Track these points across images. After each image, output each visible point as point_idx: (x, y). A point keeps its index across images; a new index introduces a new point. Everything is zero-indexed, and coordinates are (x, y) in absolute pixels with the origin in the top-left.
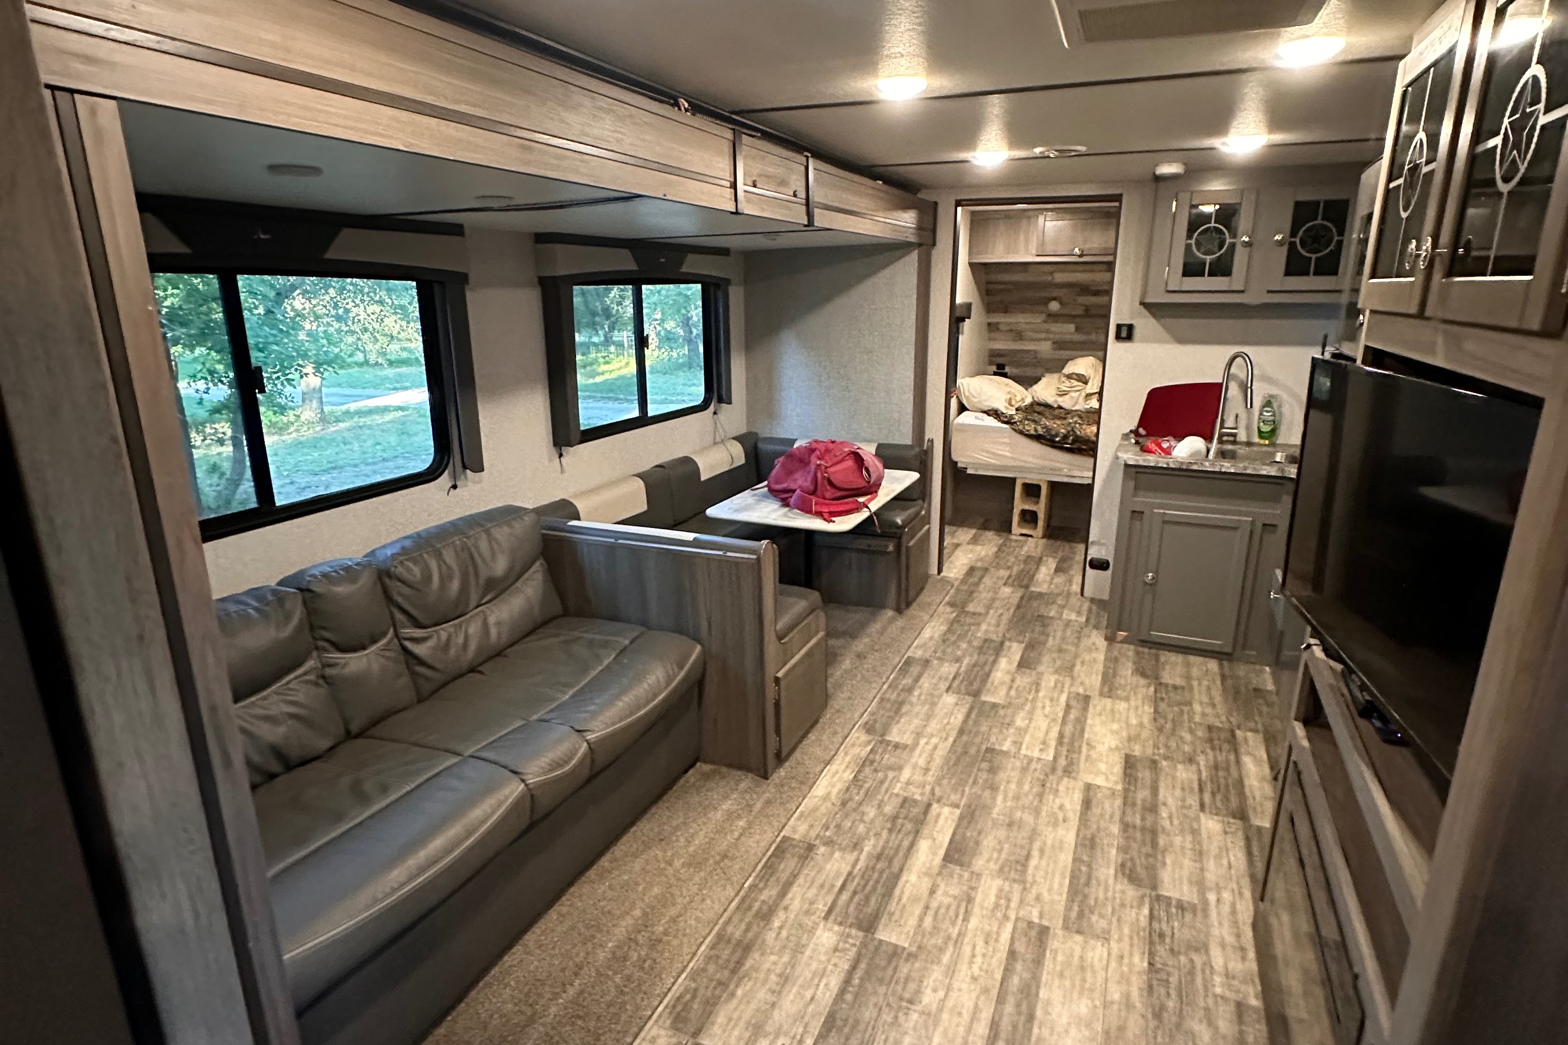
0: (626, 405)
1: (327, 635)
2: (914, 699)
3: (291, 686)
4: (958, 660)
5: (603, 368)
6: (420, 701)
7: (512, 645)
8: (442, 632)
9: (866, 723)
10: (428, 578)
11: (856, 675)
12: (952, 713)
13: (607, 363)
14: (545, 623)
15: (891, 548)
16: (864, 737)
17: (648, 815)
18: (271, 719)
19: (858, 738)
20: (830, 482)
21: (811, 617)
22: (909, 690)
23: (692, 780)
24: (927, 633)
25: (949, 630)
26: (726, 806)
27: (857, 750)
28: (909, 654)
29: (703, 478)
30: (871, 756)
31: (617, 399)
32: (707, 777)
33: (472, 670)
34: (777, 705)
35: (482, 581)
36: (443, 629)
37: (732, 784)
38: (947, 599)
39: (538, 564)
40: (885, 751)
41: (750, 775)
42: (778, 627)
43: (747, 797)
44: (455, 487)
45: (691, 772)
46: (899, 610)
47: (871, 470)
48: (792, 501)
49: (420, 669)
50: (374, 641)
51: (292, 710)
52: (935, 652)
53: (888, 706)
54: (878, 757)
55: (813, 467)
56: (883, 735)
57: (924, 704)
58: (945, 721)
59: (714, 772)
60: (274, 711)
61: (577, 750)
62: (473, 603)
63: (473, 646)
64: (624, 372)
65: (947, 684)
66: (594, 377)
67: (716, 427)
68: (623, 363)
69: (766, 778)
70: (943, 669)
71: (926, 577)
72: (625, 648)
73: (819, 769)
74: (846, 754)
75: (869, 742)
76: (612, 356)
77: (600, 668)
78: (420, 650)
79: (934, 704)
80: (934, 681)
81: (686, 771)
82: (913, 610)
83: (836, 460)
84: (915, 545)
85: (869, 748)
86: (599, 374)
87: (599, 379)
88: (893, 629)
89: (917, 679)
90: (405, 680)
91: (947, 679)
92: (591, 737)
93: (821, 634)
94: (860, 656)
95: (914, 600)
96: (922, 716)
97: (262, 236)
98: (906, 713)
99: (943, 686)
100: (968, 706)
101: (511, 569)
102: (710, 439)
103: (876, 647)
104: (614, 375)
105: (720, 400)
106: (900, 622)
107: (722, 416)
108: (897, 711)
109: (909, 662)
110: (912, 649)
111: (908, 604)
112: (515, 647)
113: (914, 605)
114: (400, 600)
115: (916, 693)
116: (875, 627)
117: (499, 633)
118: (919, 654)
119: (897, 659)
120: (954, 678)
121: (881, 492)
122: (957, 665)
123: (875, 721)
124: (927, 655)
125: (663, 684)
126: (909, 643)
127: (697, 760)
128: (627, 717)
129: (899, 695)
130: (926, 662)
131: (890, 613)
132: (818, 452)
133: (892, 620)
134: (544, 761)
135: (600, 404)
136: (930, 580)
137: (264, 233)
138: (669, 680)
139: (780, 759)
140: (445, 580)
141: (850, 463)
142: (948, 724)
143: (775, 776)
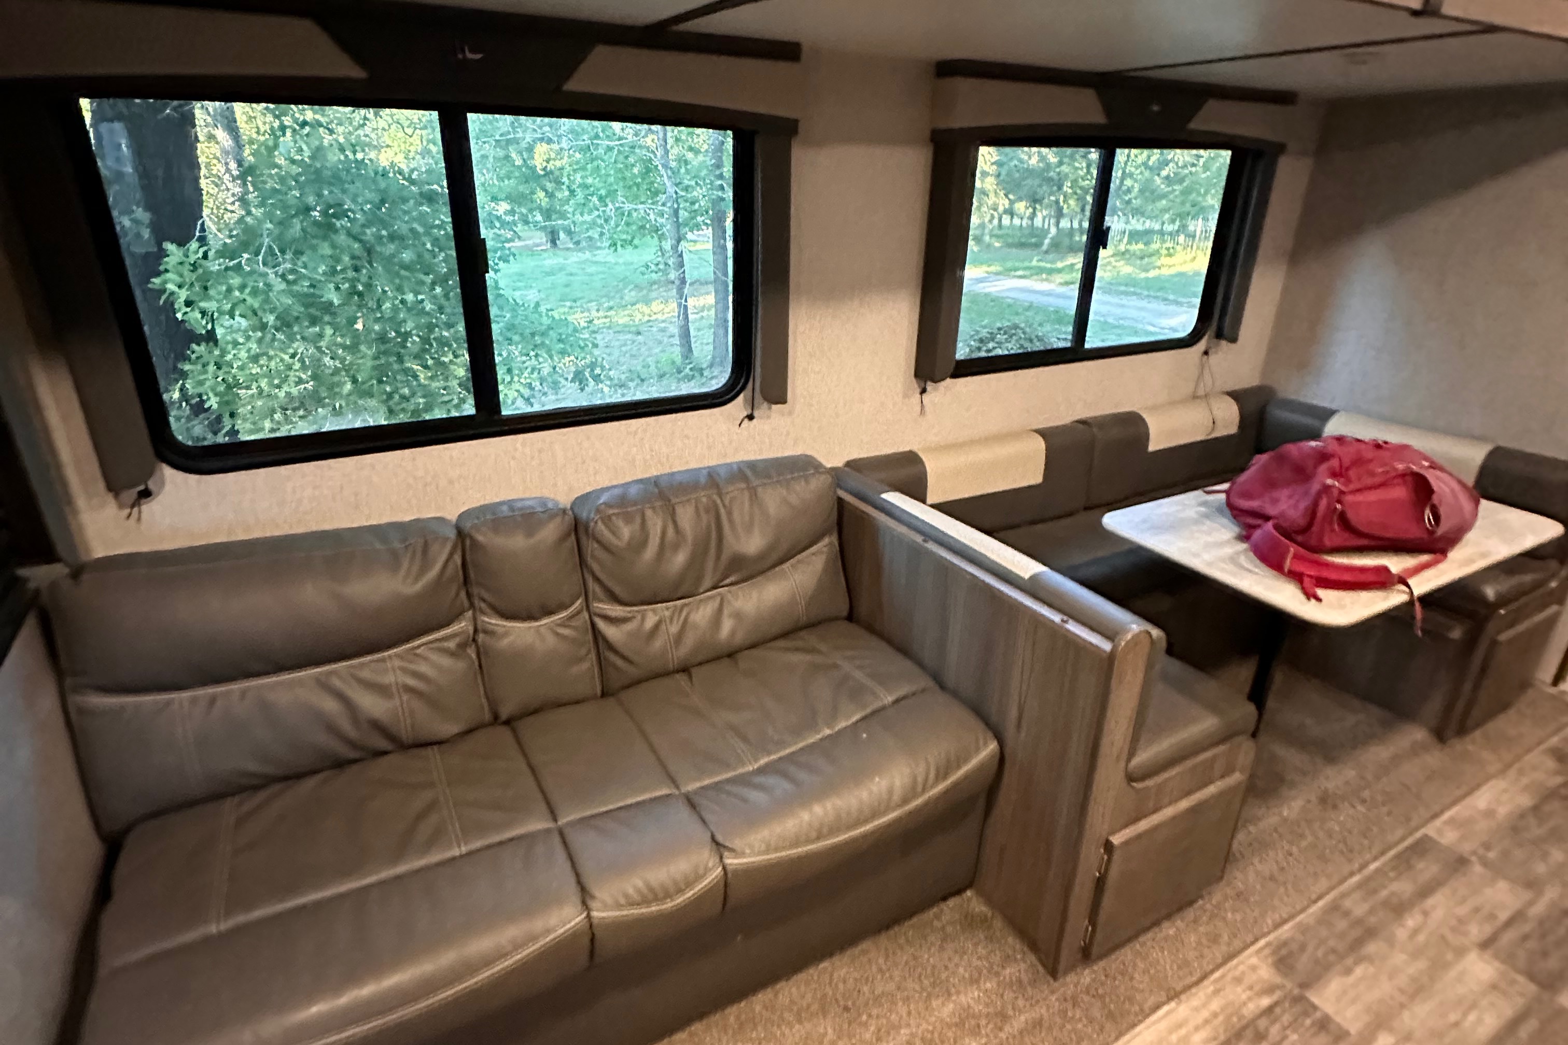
0: (1172, 308)
1: (486, 596)
2: (1401, 934)
3: (418, 651)
4: (1533, 885)
5: (1164, 260)
6: (604, 695)
7: (753, 646)
8: (650, 614)
9: (1285, 944)
10: (641, 543)
11: (1302, 836)
12: (1473, 1006)
13: (1170, 255)
14: (810, 626)
15: (1456, 634)
16: (1266, 973)
17: (856, 950)
18: (382, 690)
19: (1254, 968)
20: (1343, 519)
21: (1222, 748)
22: (1399, 909)
23: (945, 918)
24: (1482, 799)
25: (1536, 809)
26: (970, 997)
27: (1240, 994)
28: (1430, 830)
29: (1152, 448)
30: (1262, 1023)
31: (1165, 299)
32: (970, 923)
33: (685, 669)
34: (1100, 884)
35: (725, 557)
36: (654, 611)
37: (997, 958)
38: (1554, 741)
39: (826, 540)
40: (1293, 1025)
41: (1032, 958)
42: (1136, 761)
43: (1009, 995)
44: (751, 417)
45: (951, 902)
46: (1440, 735)
47: (1442, 511)
48: (1257, 534)
49: (612, 657)
50: (551, 613)
51: (411, 682)
52: (1487, 846)
53: (1341, 924)
54: (1275, 1030)
55: (1315, 487)
56: (1304, 985)
57: (1416, 955)
58: (1453, 1017)
59: (985, 920)
60: (389, 679)
61: (699, 878)
62: (707, 582)
63: (689, 642)
64: (1188, 268)
65: (1488, 930)
66: (1147, 271)
67: (1201, 374)
68: (1190, 256)
69: (1054, 973)
70: (1488, 892)
71: (1525, 684)
72: (883, 708)
73: (1151, 1001)
74: (1217, 992)
75: (1269, 990)
76: (1179, 248)
77: (828, 732)
78: (610, 632)
79: (1438, 967)
80: (1462, 911)
81: (944, 899)
82: (1472, 744)
83: (1369, 481)
84: (1510, 641)
85: (1266, 1002)
86: (1154, 268)
87: (1152, 274)
88: (1411, 770)
89: (1425, 892)
90: (588, 665)
91: (1492, 916)
92: (731, 861)
93: (1236, 778)
94: (1327, 801)
95: (1478, 725)
96: (1402, 980)
97: (470, 56)
98: (1369, 959)
99: (1476, 931)
100: (1520, 1002)
101: (771, 548)
102: (1189, 389)
103: (1366, 794)
104: (1173, 271)
105: (1219, 335)
106: (1435, 758)
107: (1213, 359)
108: (1357, 944)
109: (1422, 847)
110: (1438, 822)
111: (1463, 730)
112: (754, 652)
113: (1478, 734)
114: (595, 567)
115: (1411, 921)
116: (1379, 753)
117: (733, 633)
118: (1449, 837)
119: (1399, 833)
120: (1509, 923)
121: (1455, 554)
122: (1527, 895)
123: (1303, 948)
124: (1466, 848)
125: (896, 797)
126: (1437, 808)
127: (970, 886)
128: (809, 841)
129: (1372, 911)
130: (1460, 863)
131: (1418, 734)
132: (1334, 463)
133: (1416, 750)
134: (633, 884)
135: (1144, 303)
136: (1530, 694)
137: (472, 51)
138: (911, 793)
139: (1087, 955)
140: (664, 549)
141: (1400, 492)
142: (1456, 1024)
143: (1071, 978)
